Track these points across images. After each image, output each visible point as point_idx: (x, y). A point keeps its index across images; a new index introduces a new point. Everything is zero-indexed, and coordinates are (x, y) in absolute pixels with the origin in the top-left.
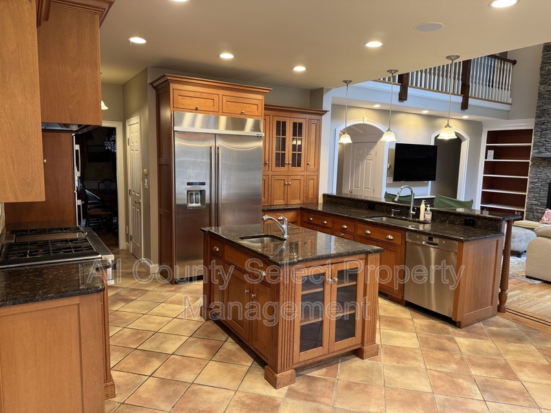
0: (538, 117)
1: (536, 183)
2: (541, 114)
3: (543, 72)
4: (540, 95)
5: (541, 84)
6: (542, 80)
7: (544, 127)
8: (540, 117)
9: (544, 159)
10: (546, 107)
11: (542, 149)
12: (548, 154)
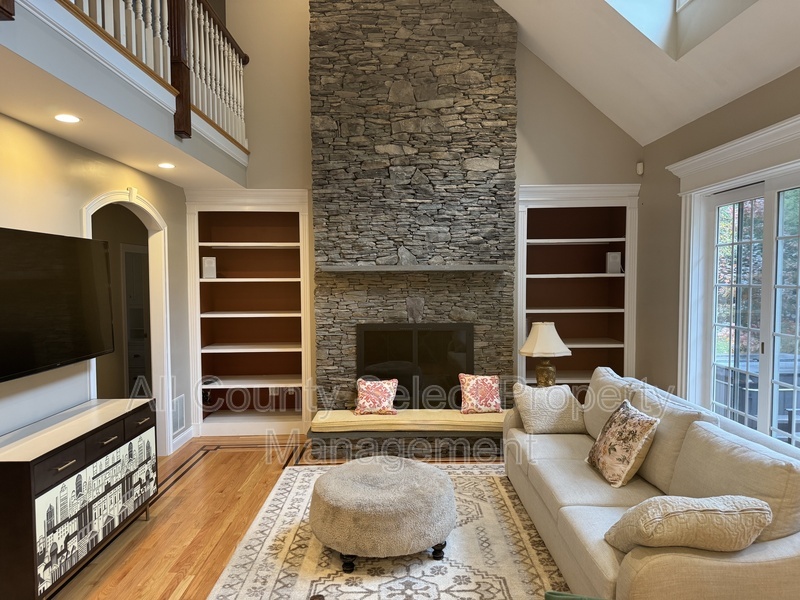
0: (318, 184)
1: (331, 326)
2: (322, 179)
3: (316, 87)
4: (316, 138)
5: (313, 113)
6: (316, 104)
7: (332, 207)
8: (322, 186)
9: (340, 275)
10: (332, 164)
11: (334, 255)
12: (346, 266)
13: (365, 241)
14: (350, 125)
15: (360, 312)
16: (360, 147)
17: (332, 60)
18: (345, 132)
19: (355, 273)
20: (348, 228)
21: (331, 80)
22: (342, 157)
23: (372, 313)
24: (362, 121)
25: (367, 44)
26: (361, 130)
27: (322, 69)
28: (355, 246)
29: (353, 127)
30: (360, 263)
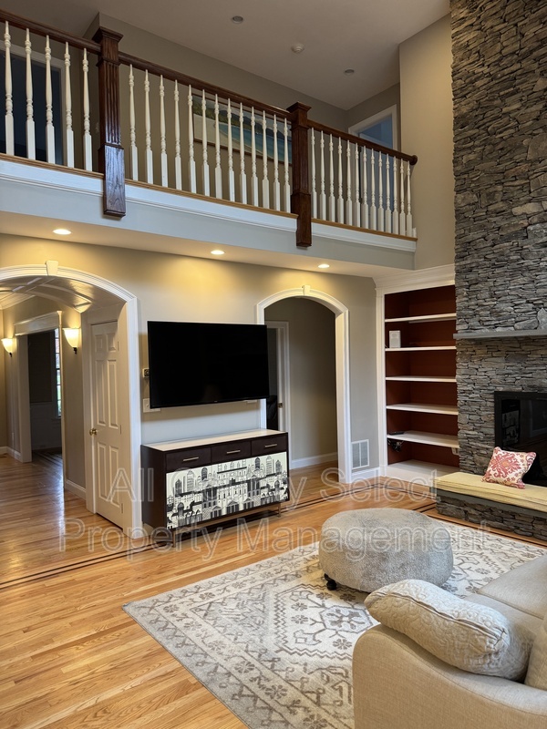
0: (460, 257)
1: (470, 392)
2: (464, 250)
3: (459, 168)
4: (459, 214)
5: (458, 192)
6: (459, 183)
7: (472, 276)
8: (462, 258)
9: (479, 342)
10: (472, 236)
11: (474, 322)
12: (485, 333)
13: (503, 306)
14: (488, 195)
15: (498, 379)
16: (498, 213)
17: (472, 138)
18: (484, 202)
19: (493, 339)
20: (486, 294)
21: (472, 157)
22: (482, 227)
23: (510, 380)
24: (499, 188)
25: (505, 110)
26: (498, 197)
27: (464, 149)
28: (493, 312)
29: (491, 196)
30: (498, 329)
